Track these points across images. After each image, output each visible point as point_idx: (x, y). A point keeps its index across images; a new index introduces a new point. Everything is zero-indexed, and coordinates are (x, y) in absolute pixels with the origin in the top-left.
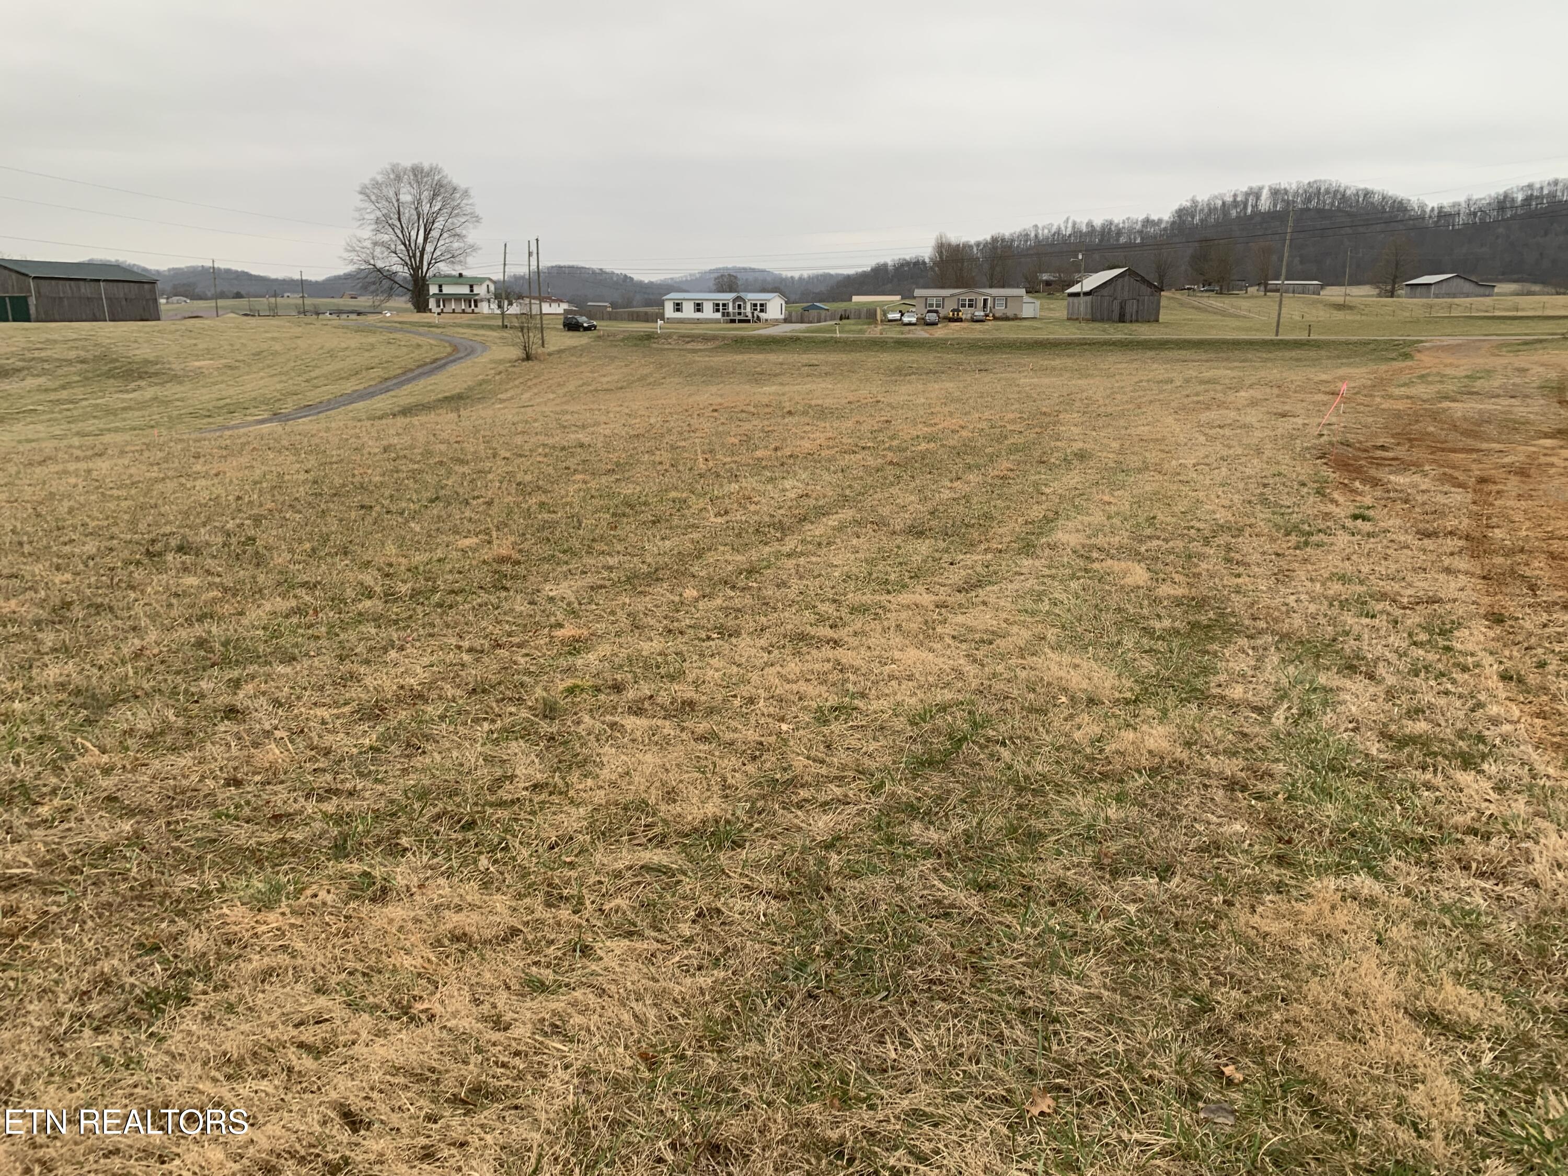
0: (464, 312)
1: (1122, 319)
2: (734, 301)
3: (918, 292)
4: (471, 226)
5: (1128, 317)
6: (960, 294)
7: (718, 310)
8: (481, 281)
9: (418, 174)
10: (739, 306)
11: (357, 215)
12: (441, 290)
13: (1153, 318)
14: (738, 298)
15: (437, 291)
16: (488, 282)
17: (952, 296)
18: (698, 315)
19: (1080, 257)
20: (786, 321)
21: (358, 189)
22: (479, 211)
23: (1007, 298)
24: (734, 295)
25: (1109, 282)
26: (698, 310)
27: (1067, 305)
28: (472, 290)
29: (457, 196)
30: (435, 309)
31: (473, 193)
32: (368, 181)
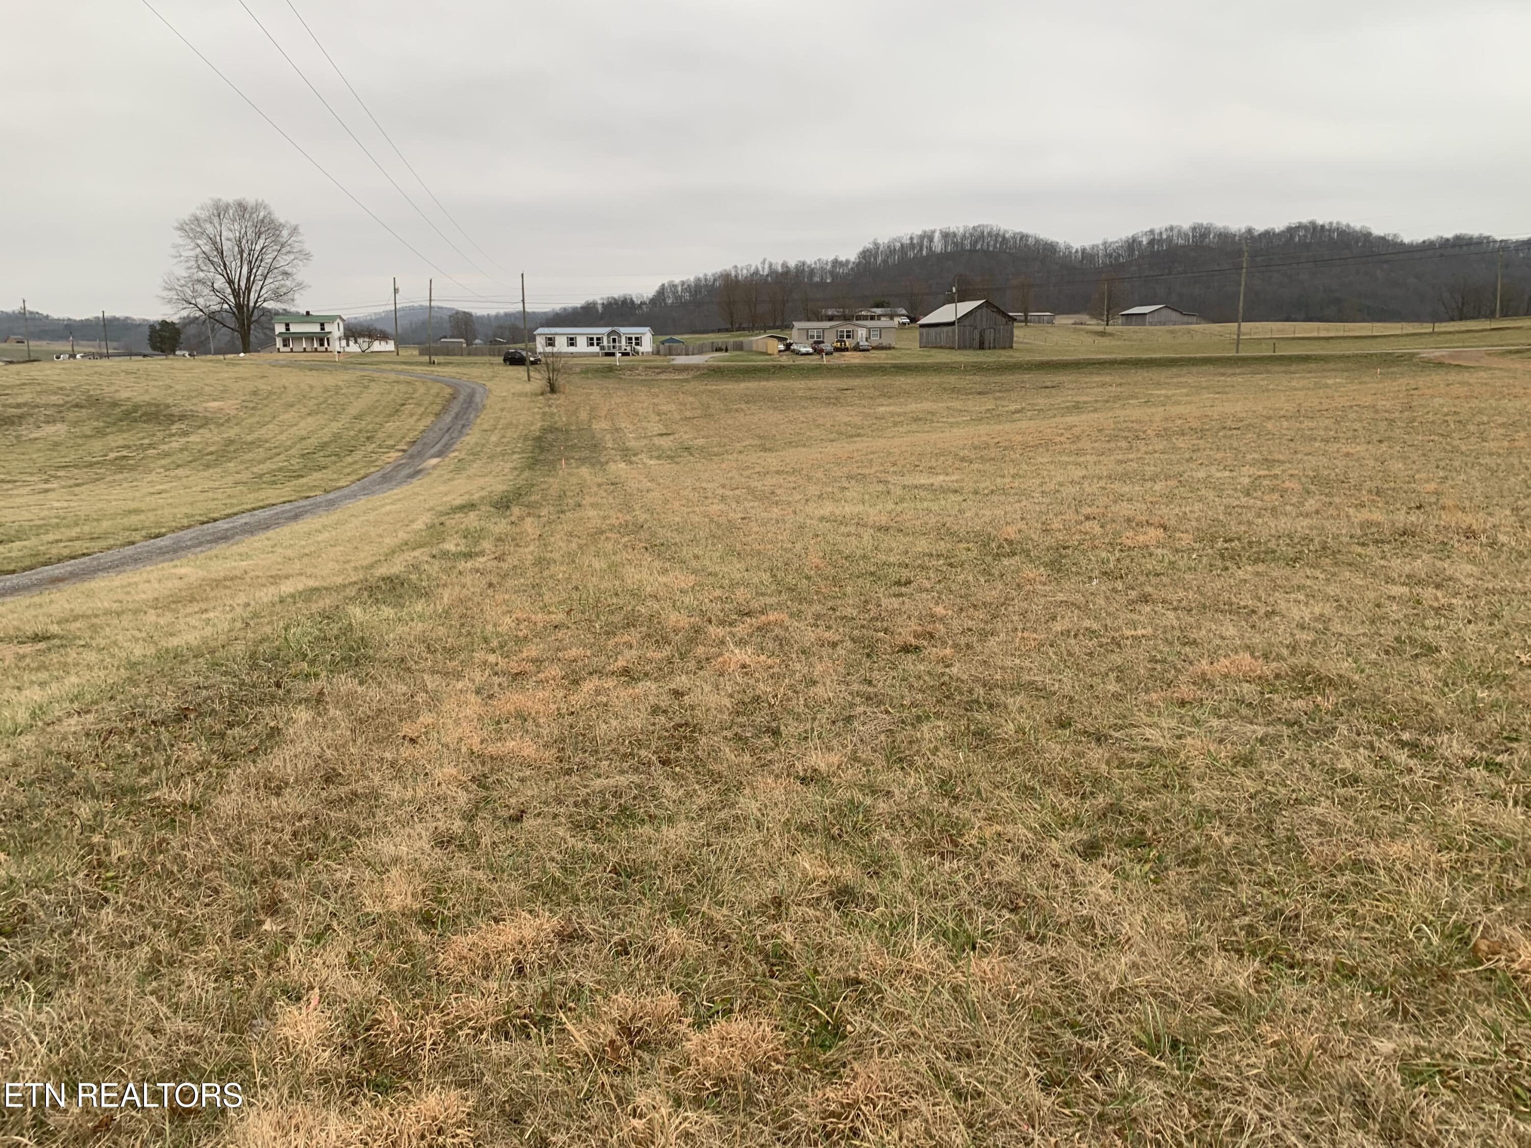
0: (316, 350)
1: (982, 347)
2: (609, 335)
3: (797, 325)
4: (300, 263)
5: (986, 344)
6: (838, 326)
7: (592, 344)
8: (332, 319)
9: (242, 207)
10: (614, 340)
11: (173, 252)
12: (288, 329)
13: (1008, 344)
14: (613, 332)
15: (283, 330)
16: (338, 320)
17: (831, 328)
18: (572, 349)
19: (954, 290)
20: (657, 352)
21: (176, 224)
22: (307, 247)
23: (881, 329)
24: (608, 329)
25: (971, 313)
26: (572, 344)
27: (921, 335)
28: (323, 329)
29: (285, 233)
30: (282, 349)
31: (301, 230)
32: (186, 217)
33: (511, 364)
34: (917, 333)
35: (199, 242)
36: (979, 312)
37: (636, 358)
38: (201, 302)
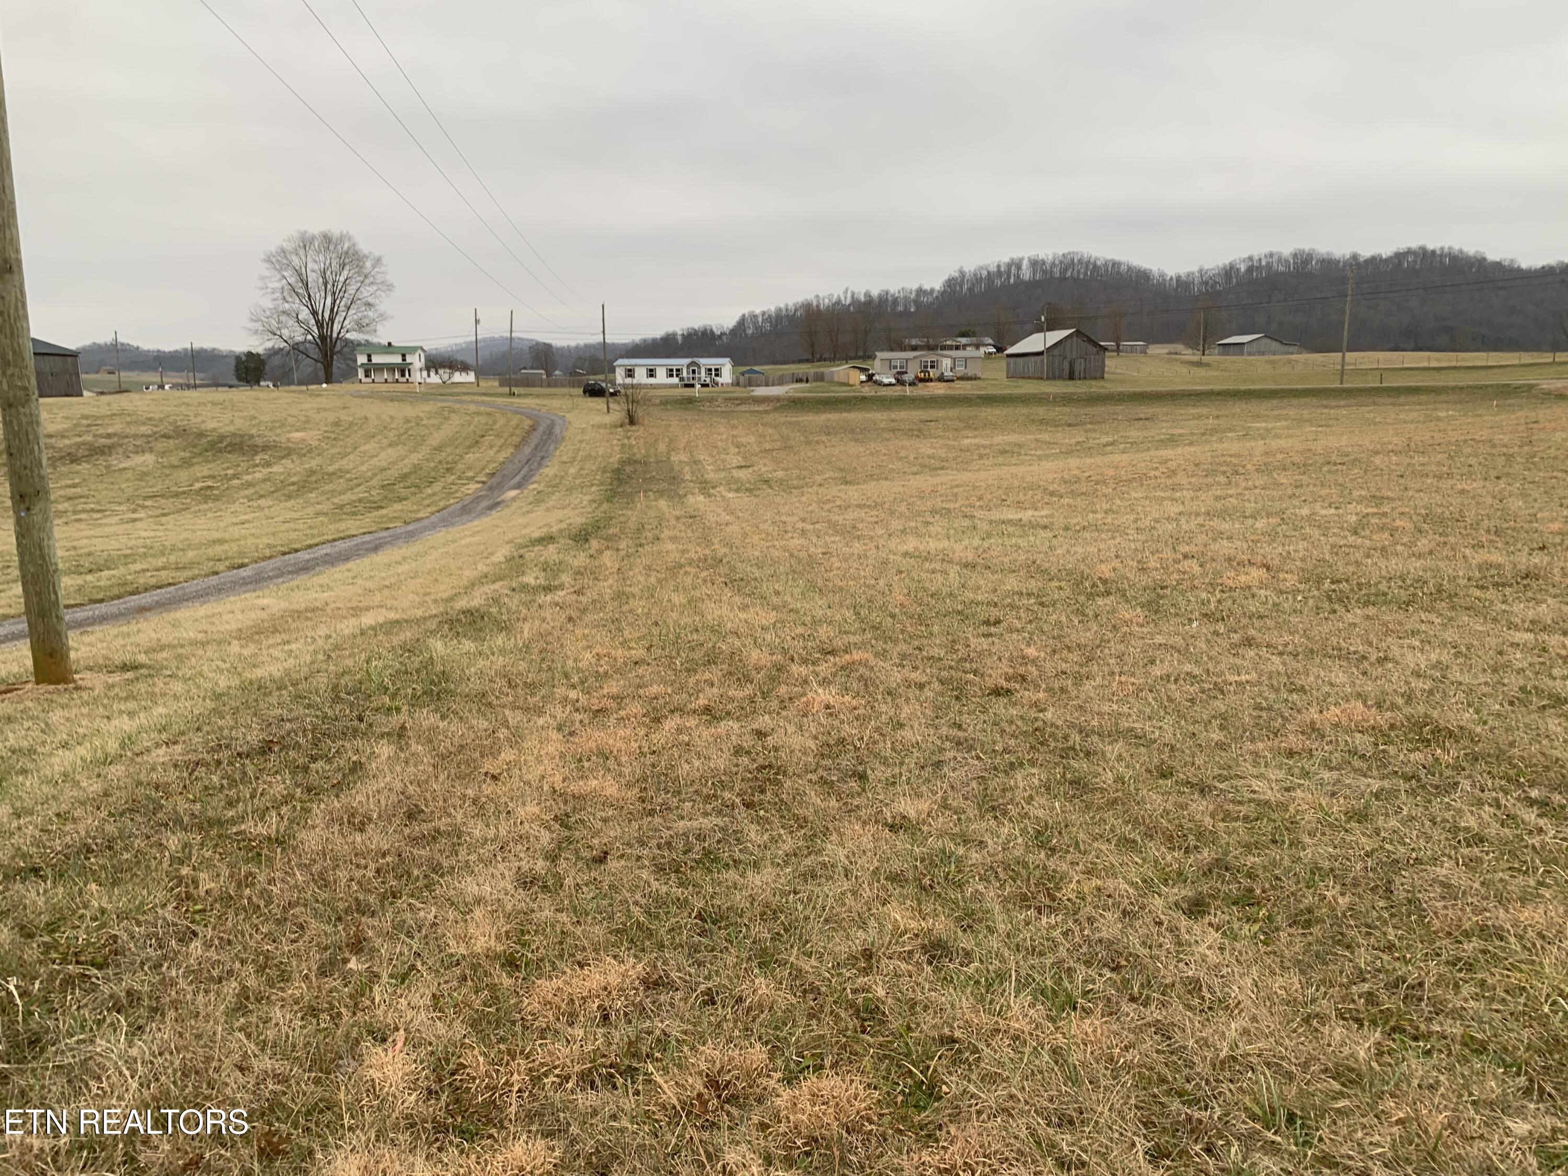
0: (397, 381)
1: (1071, 377)
2: (688, 366)
3: (880, 355)
4: (383, 294)
5: (1077, 374)
6: (921, 356)
7: (672, 376)
8: (413, 350)
9: (327, 239)
10: (694, 372)
11: (260, 284)
12: (370, 360)
13: (1099, 375)
14: (693, 363)
15: (365, 361)
16: (420, 351)
17: (915, 358)
18: (651, 381)
19: (1043, 318)
20: (737, 384)
21: (263, 256)
22: (390, 278)
23: (966, 359)
24: (688, 361)
25: (1060, 342)
26: (651, 376)
27: (1008, 365)
28: (404, 360)
29: (368, 264)
30: (364, 380)
31: (384, 261)
32: (273, 249)
33: (591, 395)
34: (1003, 364)
35: (285, 274)
36: (1069, 341)
37: (716, 389)
38: (285, 333)
